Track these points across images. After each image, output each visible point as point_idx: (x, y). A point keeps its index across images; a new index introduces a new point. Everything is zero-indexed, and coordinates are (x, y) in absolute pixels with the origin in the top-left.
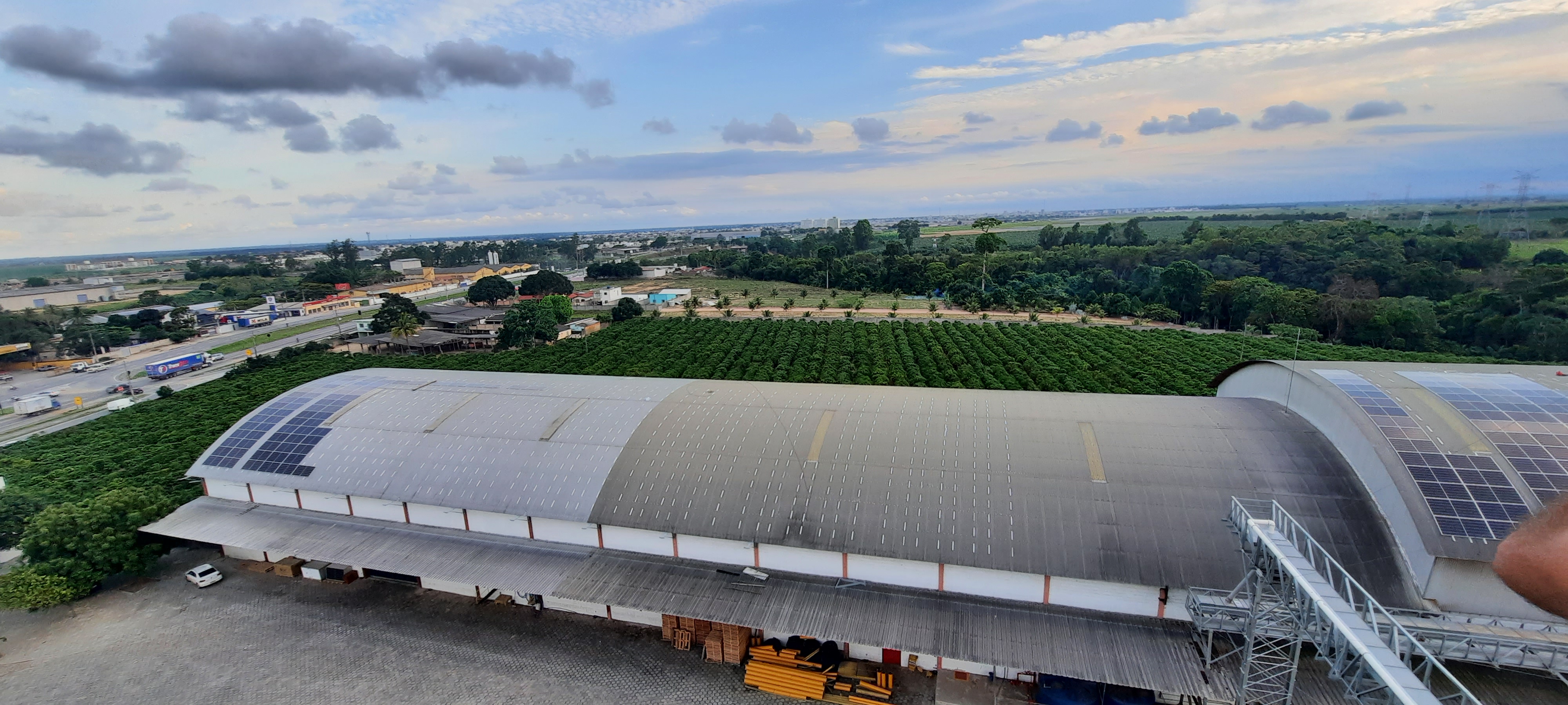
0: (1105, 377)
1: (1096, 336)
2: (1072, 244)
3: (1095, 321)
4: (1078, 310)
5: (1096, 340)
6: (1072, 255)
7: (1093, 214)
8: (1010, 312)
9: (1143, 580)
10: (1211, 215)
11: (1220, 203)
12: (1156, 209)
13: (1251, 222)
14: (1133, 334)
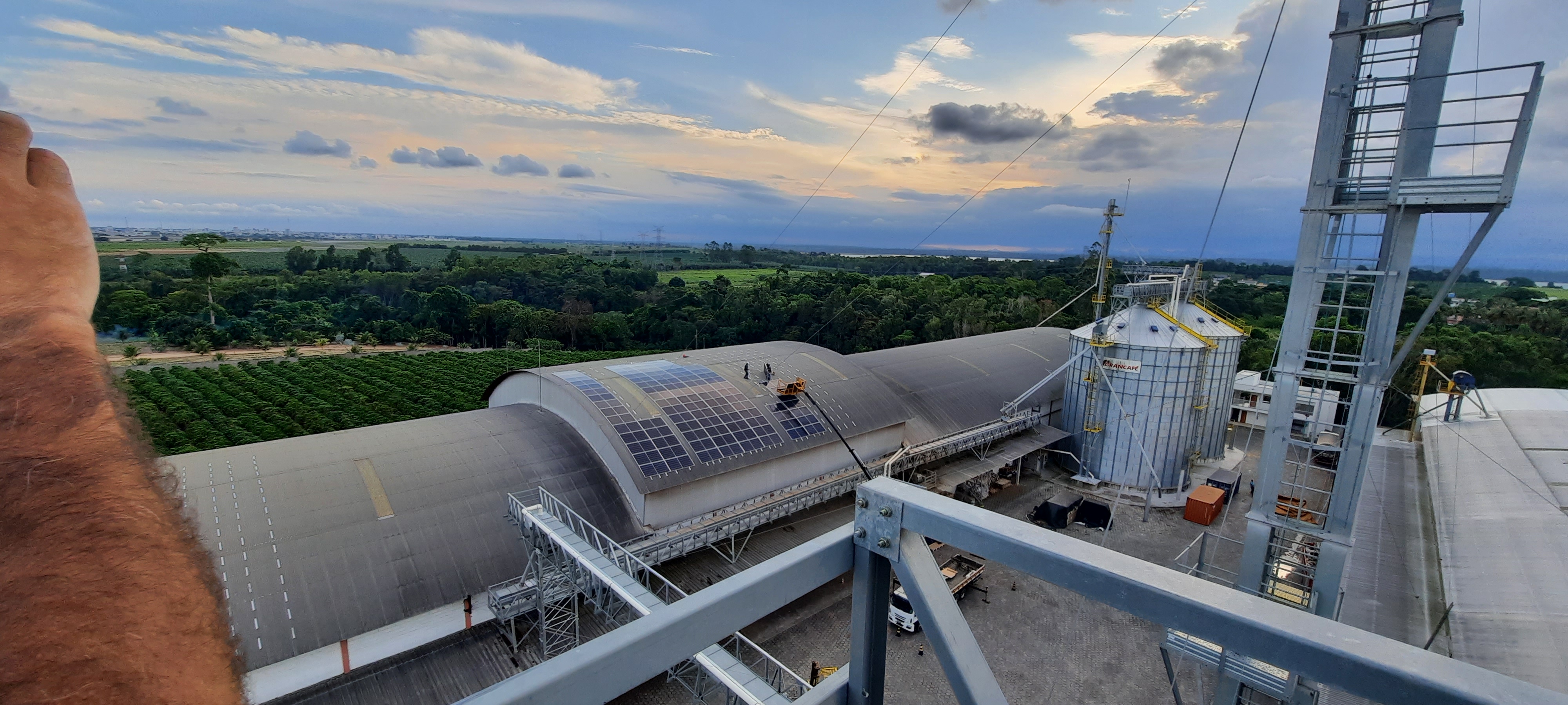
0: (386, 406)
1: (370, 366)
2: (329, 269)
3: (367, 349)
4: (347, 340)
5: (371, 369)
6: (330, 281)
7: (351, 237)
8: (259, 348)
9: (446, 600)
10: (467, 245)
11: (473, 236)
12: (417, 236)
13: (500, 253)
14: (409, 359)
